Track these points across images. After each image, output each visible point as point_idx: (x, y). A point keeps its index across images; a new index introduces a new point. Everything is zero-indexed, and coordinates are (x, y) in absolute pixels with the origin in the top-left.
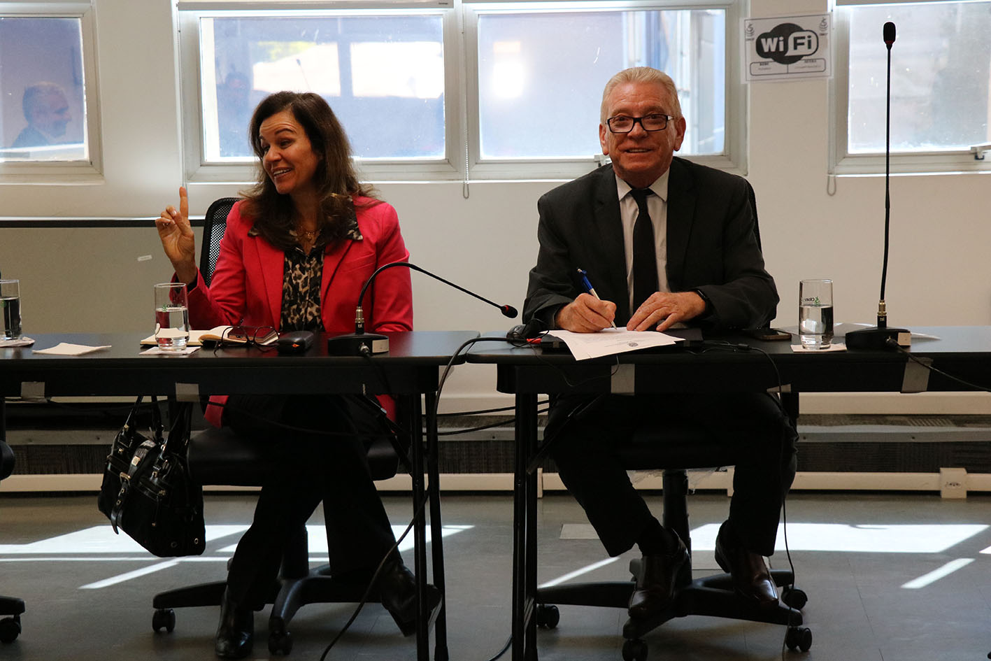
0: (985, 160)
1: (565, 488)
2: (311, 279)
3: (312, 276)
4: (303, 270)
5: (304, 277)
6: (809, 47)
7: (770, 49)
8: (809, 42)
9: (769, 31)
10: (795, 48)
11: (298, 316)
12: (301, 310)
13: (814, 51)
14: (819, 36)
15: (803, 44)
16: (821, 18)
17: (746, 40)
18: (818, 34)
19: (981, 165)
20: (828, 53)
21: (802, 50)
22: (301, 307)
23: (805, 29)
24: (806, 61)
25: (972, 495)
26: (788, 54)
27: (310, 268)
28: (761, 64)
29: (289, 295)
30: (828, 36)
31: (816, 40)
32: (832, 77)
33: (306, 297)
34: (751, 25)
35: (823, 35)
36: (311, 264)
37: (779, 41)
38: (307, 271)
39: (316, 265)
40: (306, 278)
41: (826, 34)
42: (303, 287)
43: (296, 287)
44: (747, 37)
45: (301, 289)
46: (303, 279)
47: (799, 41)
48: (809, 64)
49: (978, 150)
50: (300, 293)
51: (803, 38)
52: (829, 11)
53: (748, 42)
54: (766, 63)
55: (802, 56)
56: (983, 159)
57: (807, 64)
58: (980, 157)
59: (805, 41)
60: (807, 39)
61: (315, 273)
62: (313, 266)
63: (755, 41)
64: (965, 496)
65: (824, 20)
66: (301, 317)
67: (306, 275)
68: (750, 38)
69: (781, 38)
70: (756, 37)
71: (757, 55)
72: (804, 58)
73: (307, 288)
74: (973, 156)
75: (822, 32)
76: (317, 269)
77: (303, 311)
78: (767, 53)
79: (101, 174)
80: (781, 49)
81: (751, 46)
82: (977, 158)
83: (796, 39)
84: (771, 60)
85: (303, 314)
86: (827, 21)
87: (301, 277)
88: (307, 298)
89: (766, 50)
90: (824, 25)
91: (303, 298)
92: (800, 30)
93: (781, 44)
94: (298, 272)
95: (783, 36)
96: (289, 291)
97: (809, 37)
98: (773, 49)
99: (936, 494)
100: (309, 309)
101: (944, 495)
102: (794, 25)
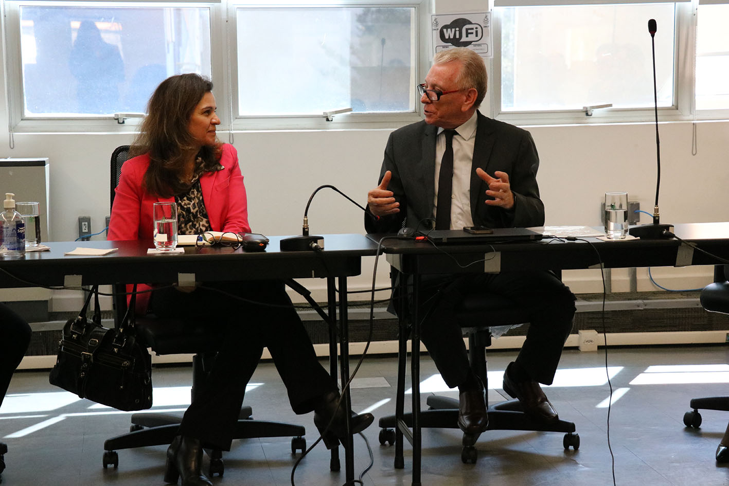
0: (593, 116)
1: (427, 350)
2: (197, 203)
3: (197, 201)
5: (192, 203)
6: (477, 36)
7: (449, 37)
8: (477, 32)
9: (449, 24)
10: (467, 36)
11: (194, 229)
12: (195, 225)
13: (480, 37)
14: (483, 29)
15: (472, 33)
16: (484, 15)
17: (433, 30)
18: (483, 27)
19: (590, 120)
20: (489, 40)
21: (472, 38)
22: (195, 223)
23: (473, 23)
24: (475, 45)
26: (462, 40)
27: (194, 198)
28: (444, 47)
29: (183, 217)
30: (489, 28)
31: (481, 31)
32: (492, 57)
33: (197, 215)
34: (436, 19)
35: (486, 27)
36: (194, 195)
37: (455, 31)
38: (193, 200)
39: (197, 194)
40: (194, 204)
41: (488, 26)
42: (194, 209)
43: (188, 210)
44: (434, 28)
45: (192, 211)
46: (191, 205)
47: (469, 31)
48: (477, 47)
49: (588, 109)
50: (193, 213)
51: (472, 29)
52: (490, 10)
53: (434, 32)
54: (447, 47)
55: (471, 42)
56: (591, 115)
57: (475, 48)
58: (589, 114)
59: (474, 31)
60: (475, 30)
61: (199, 199)
62: (196, 195)
63: (439, 31)
65: (486, 16)
66: (197, 228)
67: (193, 202)
68: (435, 28)
69: (457, 29)
70: (439, 28)
71: (441, 40)
72: (473, 43)
73: (197, 209)
74: (585, 113)
75: (485, 25)
76: (199, 196)
77: (197, 225)
78: (448, 39)
80: (458, 36)
81: (437, 34)
82: (587, 114)
83: (467, 30)
84: (450, 44)
85: (198, 228)
86: (489, 17)
88: (199, 216)
89: (447, 37)
90: (486, 20)
91: (195, 216)
92: (470, 23)
93: (457, 33)
94: (186, 202)
95: (459, 28)
96: (183, 215)
97: (476, 28)
98: (452, 37)
100: (201, 223)
102: (465, 19)
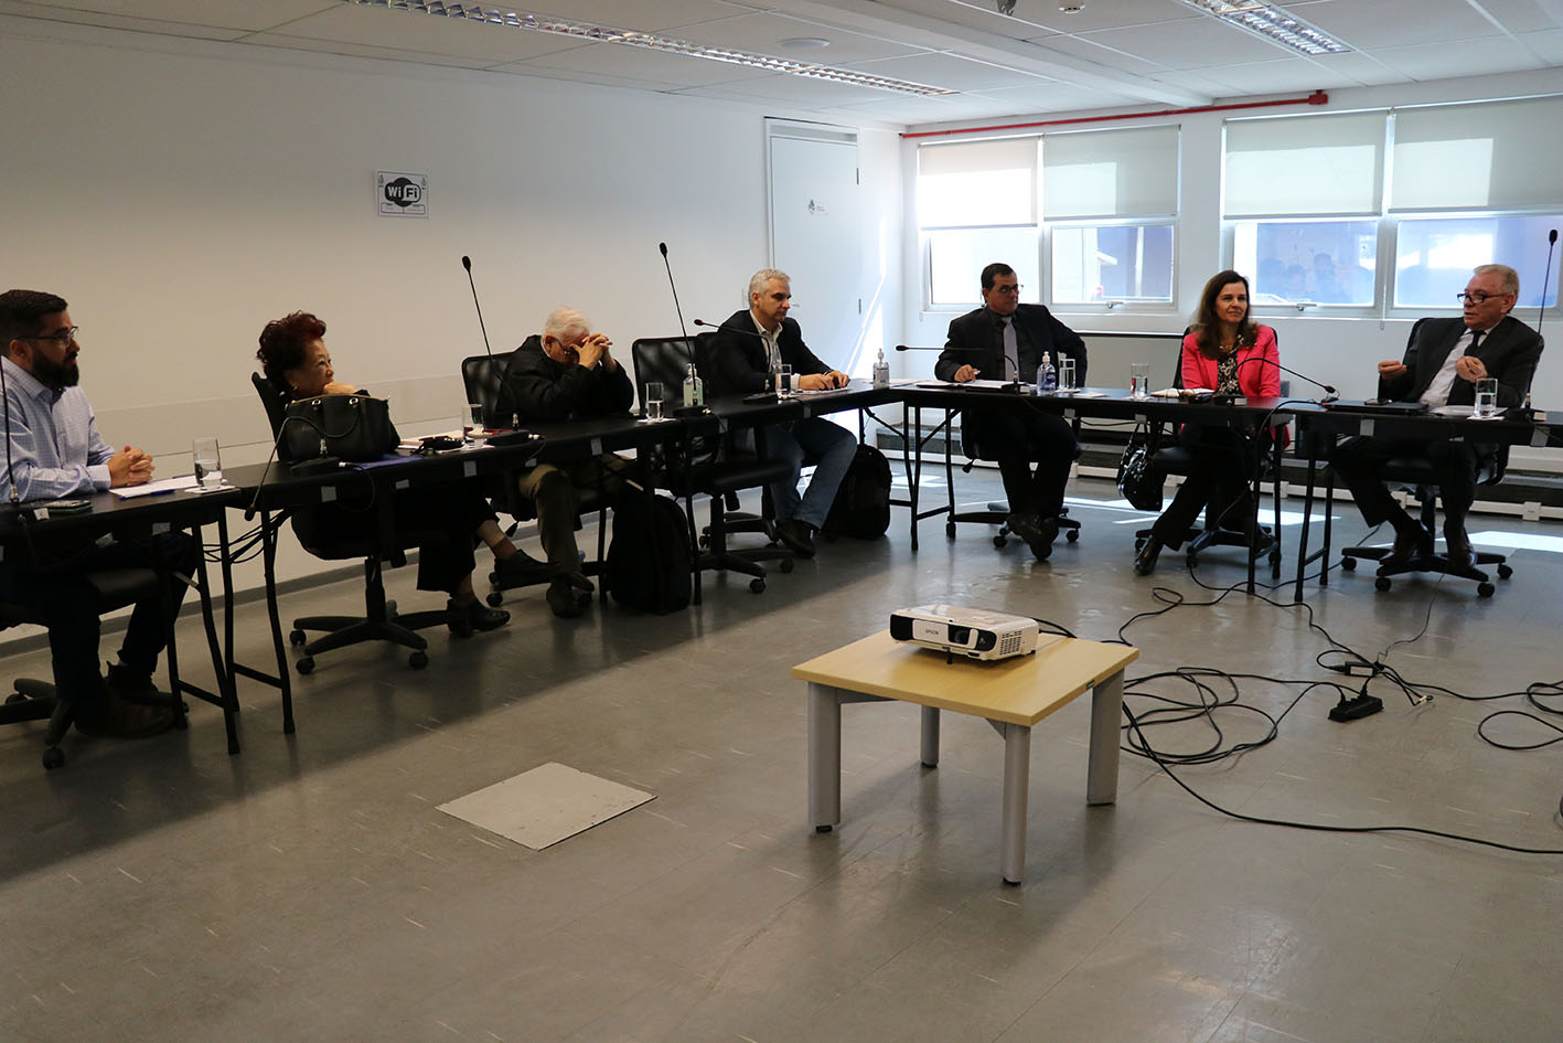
4: (1227, 365)
25: (1543, 520)
64: (1537, 519)
79: (1177, 309)
87: (1226, 369)
94: (1224, 366)
99: (1519, 517)
101: (1524, 518)
